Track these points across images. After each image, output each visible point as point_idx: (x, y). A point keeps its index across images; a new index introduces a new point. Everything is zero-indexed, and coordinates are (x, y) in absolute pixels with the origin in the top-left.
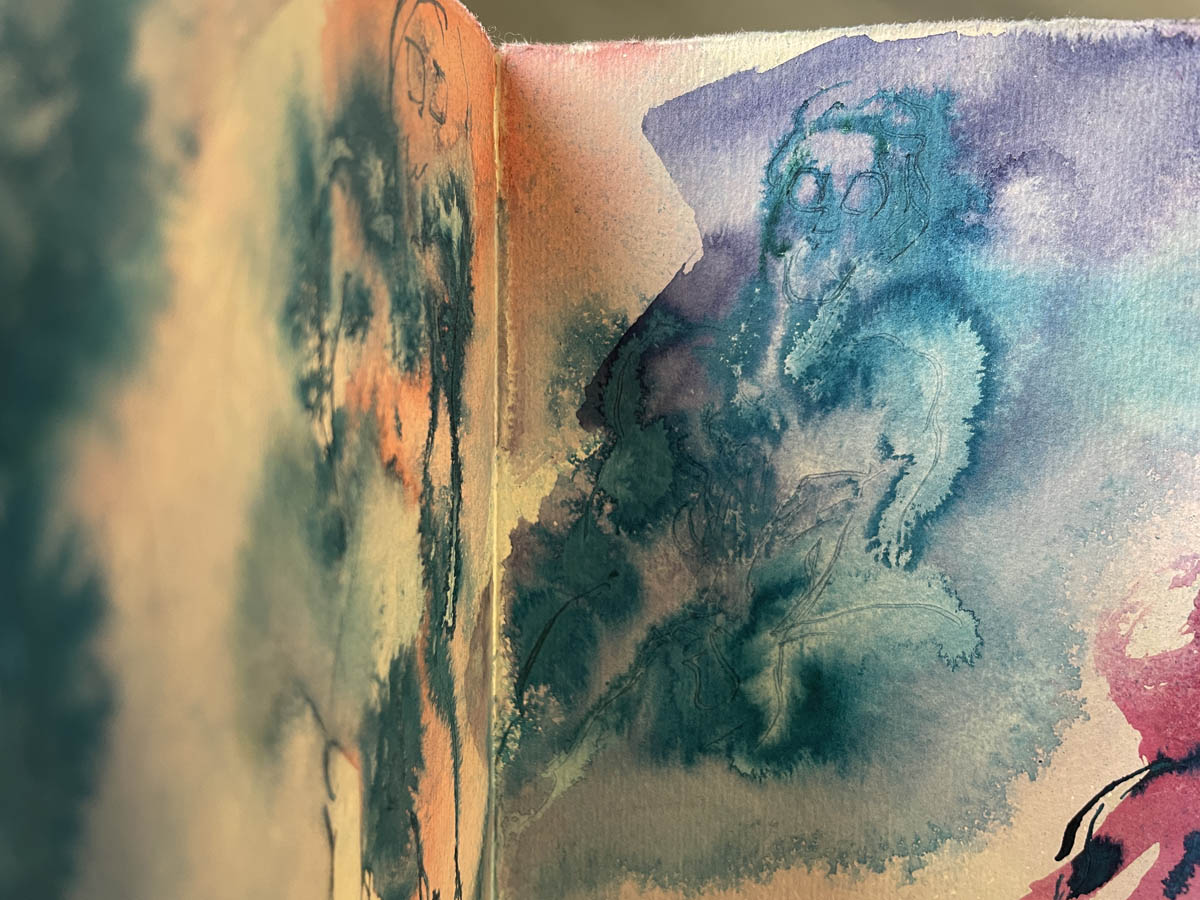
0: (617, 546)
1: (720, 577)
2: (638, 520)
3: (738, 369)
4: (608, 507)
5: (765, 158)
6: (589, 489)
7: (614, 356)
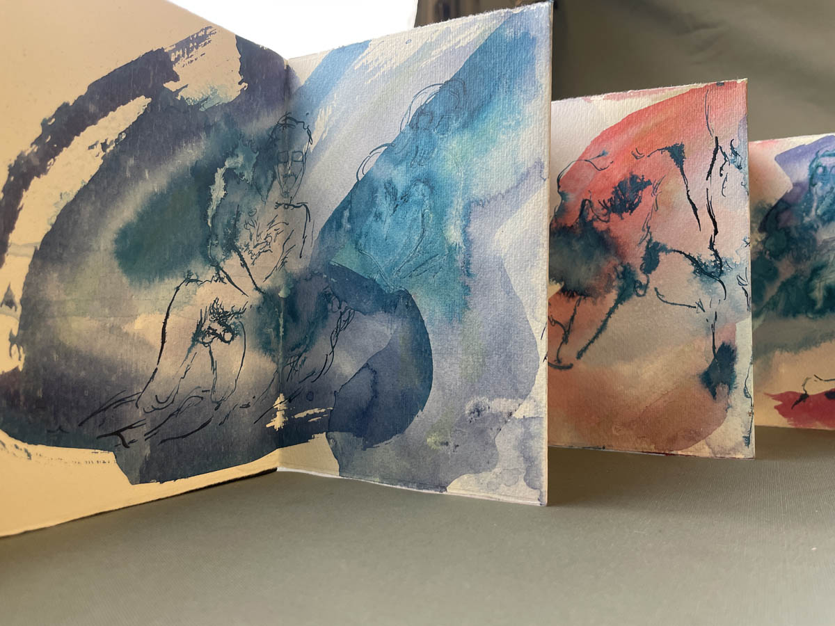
0: (771, 262)
1: (802, 267)
2: (777, 255)
3: (804, 214)
4: (768, 252)
5: (809, 164)
6: (762, 248)
7: (768, 214)
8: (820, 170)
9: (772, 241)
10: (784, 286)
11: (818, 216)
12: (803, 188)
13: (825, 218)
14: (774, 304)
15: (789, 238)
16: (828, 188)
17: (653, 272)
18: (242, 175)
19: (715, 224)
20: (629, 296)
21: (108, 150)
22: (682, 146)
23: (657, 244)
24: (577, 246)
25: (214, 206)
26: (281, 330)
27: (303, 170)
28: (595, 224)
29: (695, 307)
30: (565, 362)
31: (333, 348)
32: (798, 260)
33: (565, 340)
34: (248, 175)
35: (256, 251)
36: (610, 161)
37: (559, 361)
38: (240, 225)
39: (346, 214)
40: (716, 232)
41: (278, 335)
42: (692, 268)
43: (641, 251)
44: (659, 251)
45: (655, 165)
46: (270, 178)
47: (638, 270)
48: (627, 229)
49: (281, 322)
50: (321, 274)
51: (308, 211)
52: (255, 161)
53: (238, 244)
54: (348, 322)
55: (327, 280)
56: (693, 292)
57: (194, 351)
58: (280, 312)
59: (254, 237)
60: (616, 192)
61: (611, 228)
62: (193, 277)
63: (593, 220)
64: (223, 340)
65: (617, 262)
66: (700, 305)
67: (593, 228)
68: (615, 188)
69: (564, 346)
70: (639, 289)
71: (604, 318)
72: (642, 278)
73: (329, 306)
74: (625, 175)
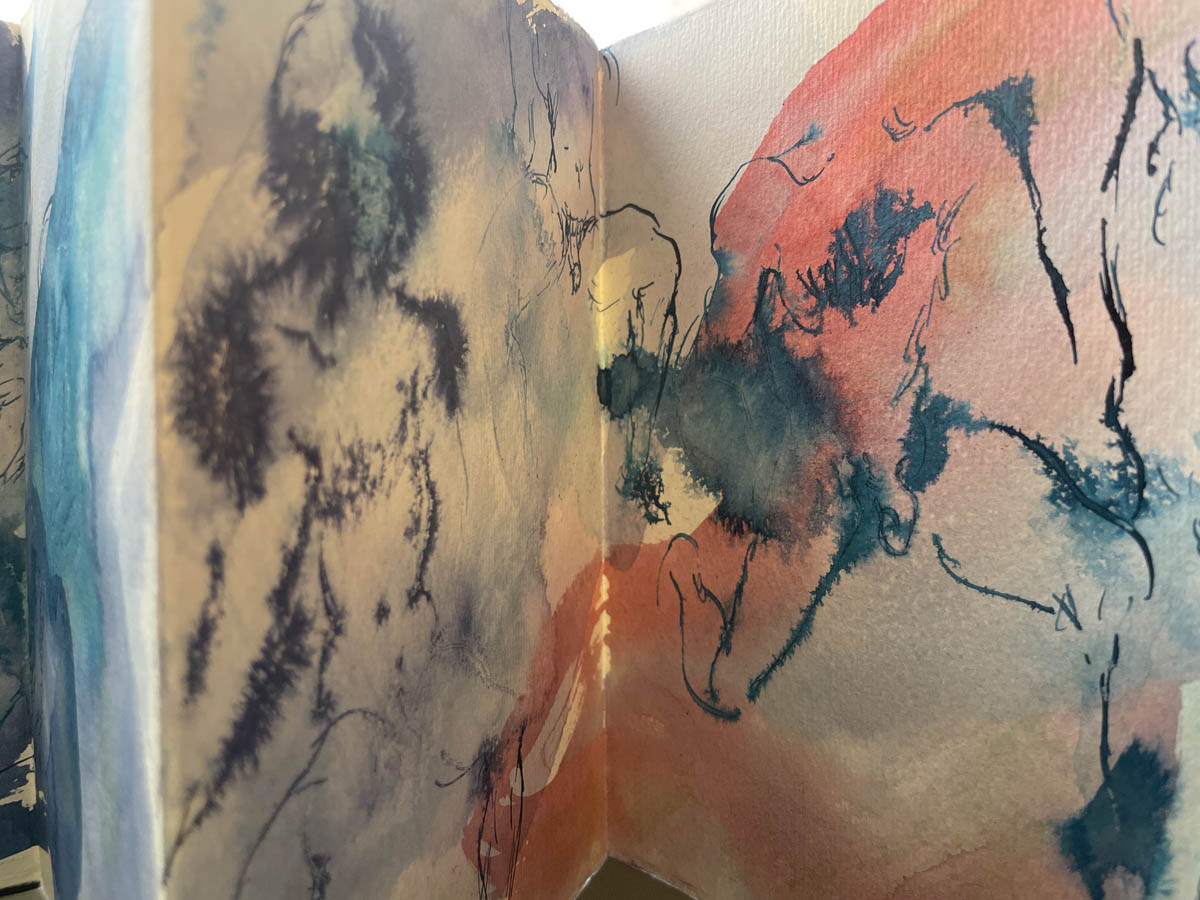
17: (930, 488)
19: (1125, 338)
23: (942, 402)
28: (789, 339)
29: (1051, 611)
36: (826, 154)
42: (1046, 484)
44: (947, 424)
45: (945, 156)
47: (891, 476)
49: (24, 591)
56: (1046, 559)
58: (19, 571)
60: (837, 247)
61: (826, 350)
66: (1068, 605)
68: (837, 232)
70: (890, 534)
72: (900, 501)
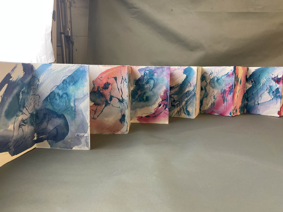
7: (137, 81)
8: (146, 73)
9: (137, 87)
10: (139, 96)
11: (145, 83)
12: (143, 77)
13: (146, 83)
14: (137, 99)
15: (140, 87)
16: (147, 77)
18: (25, 91)
19: (122, 92)
20: (107, 105)
21: (2, 97)
22: (117, 77)
24: (97, 95)
25: (20, 100)
26: (35, 120)
27: (38, 88)
30: (95, 118)
31: (47, 124)
32: (141, 91)
33: (95, 114)
34: (26, 91)
35: (28, 106)
36: (103, 79)
37: (94, 118)
38: (25, 102)
39: (49, 98)
40: (122, 94)
41: (34, 122)
43: (109, 97)
45: (111, 80)
46: (30, 90)
48: (106, 92)
49: (35, 119)
50: (44, 110)
51: (39, 96)
52: (27, 87)
53: (25, 106)
54: (50, 119)
55: (45, 111)
57: (19, 129)
58: (34, 117)
59: (28, 103)
62: (18, 115)
63: (100, 90)
64: (24, 126)
65: (105, 99)
67: (100, 92)
69: (95, 115)
71: (102, 109)
73: (46, 116)
74: (106, 82)
